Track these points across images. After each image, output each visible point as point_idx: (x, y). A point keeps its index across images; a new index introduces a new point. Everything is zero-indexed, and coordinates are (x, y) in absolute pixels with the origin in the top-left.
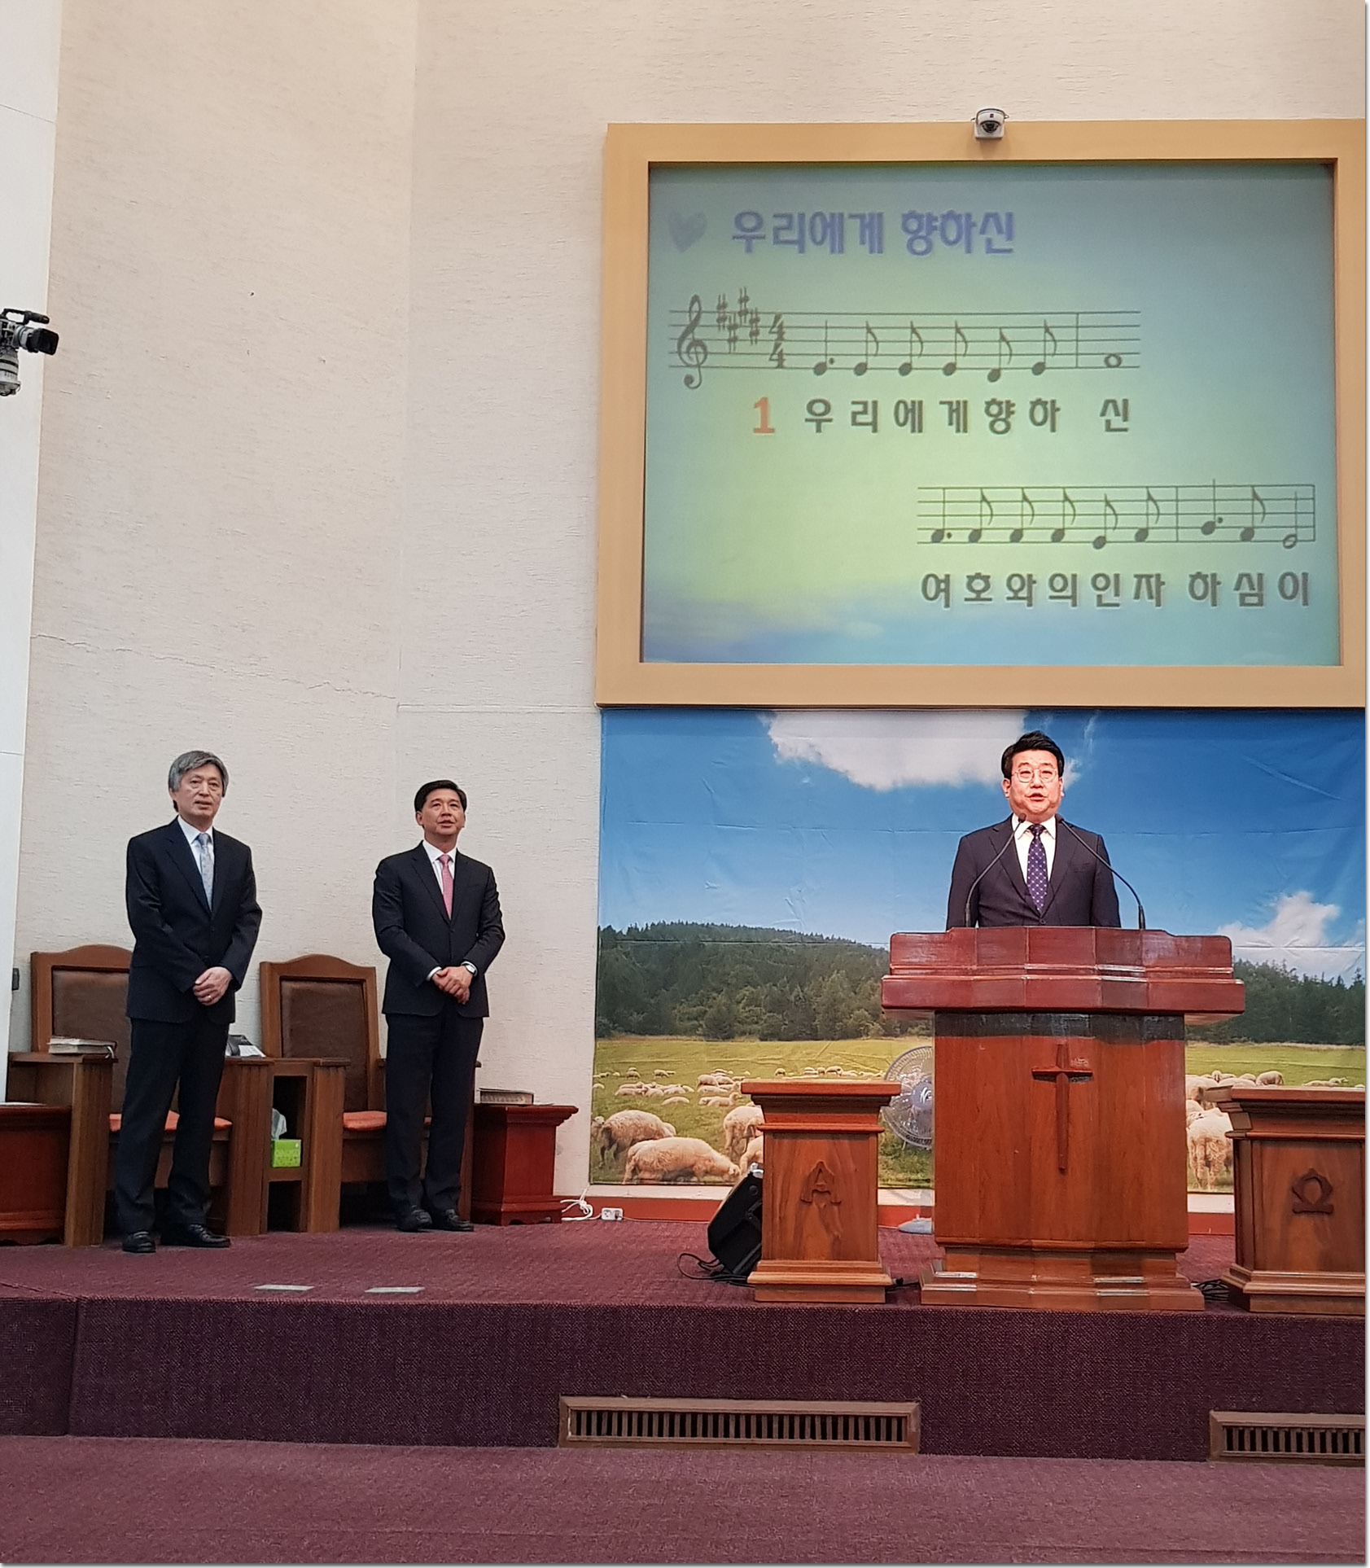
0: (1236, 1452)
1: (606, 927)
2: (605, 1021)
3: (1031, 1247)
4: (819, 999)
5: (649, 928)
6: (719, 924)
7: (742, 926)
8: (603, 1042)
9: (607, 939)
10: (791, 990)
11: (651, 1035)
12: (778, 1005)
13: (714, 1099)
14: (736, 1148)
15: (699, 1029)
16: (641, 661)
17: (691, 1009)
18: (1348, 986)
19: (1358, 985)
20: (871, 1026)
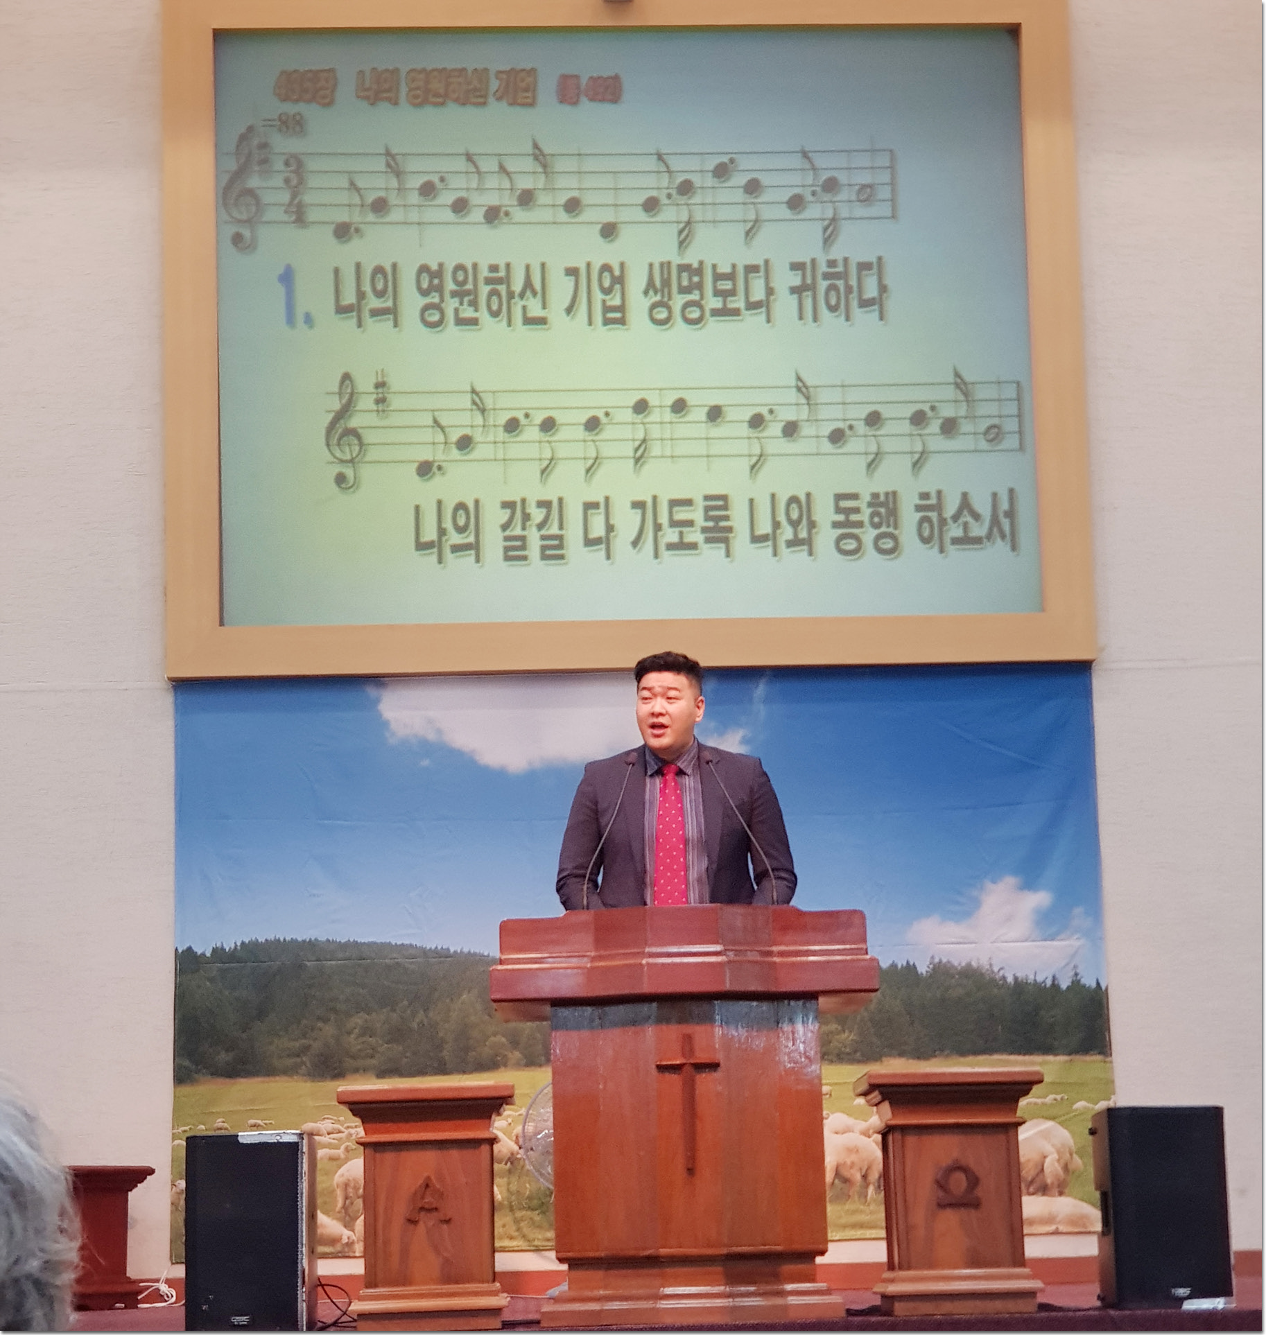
1: (185, 948)
2: (187, 1063)
3: (659, 1257)
4: (447, 1026)
5: (239, 948)
6: (324, 939)
7: (352, 940)
8: (186, 1089)
9: (187, 962)
10: (414, 1015)
11: (242, 1077)
12: (397, 1034)
13: (320, 1152)
14: (350, 1211)
15: (304, 1067)
16: (221, 624)
17: (292, 1043)
19: (1076, 984)
20: (510, 1055)
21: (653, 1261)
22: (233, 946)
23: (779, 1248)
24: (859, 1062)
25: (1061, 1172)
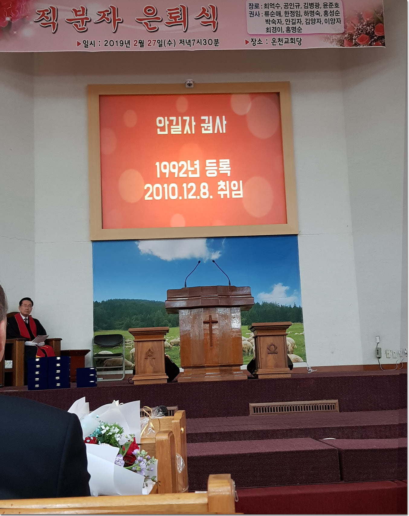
0: (256, 413)
1: (95, 301)
2: (96, 327)
3: (204, 366)
4: (154, 318)
7: (133, 299)
8: (96, 333)
9: (96, 304)
10: (147, 316)
11: (109, 330)
12: (143, 320)
13: (127, 346)
14: (133, 360)
15: (123, 328)
16: (102, 228)
17: (120, 322)
18: (292, 307)
19: (295, 306)
20: (169, 324)
21: (204, 367)
22: (106, 301)
23: (232, 364)
24: (247, 325)
25: (292, 349)
